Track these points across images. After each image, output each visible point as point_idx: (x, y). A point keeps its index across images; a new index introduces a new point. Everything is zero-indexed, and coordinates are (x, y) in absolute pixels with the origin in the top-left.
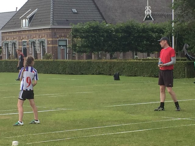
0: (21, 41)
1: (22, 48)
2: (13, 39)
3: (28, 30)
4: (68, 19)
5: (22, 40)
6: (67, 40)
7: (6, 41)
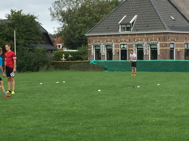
0: (118, 44)
1: (119, 50)
2: (105, 42)
3: (129, 34)
4: (173, 25)
5: (120, 42)
6: (174, 43)
7: (95, 43)
